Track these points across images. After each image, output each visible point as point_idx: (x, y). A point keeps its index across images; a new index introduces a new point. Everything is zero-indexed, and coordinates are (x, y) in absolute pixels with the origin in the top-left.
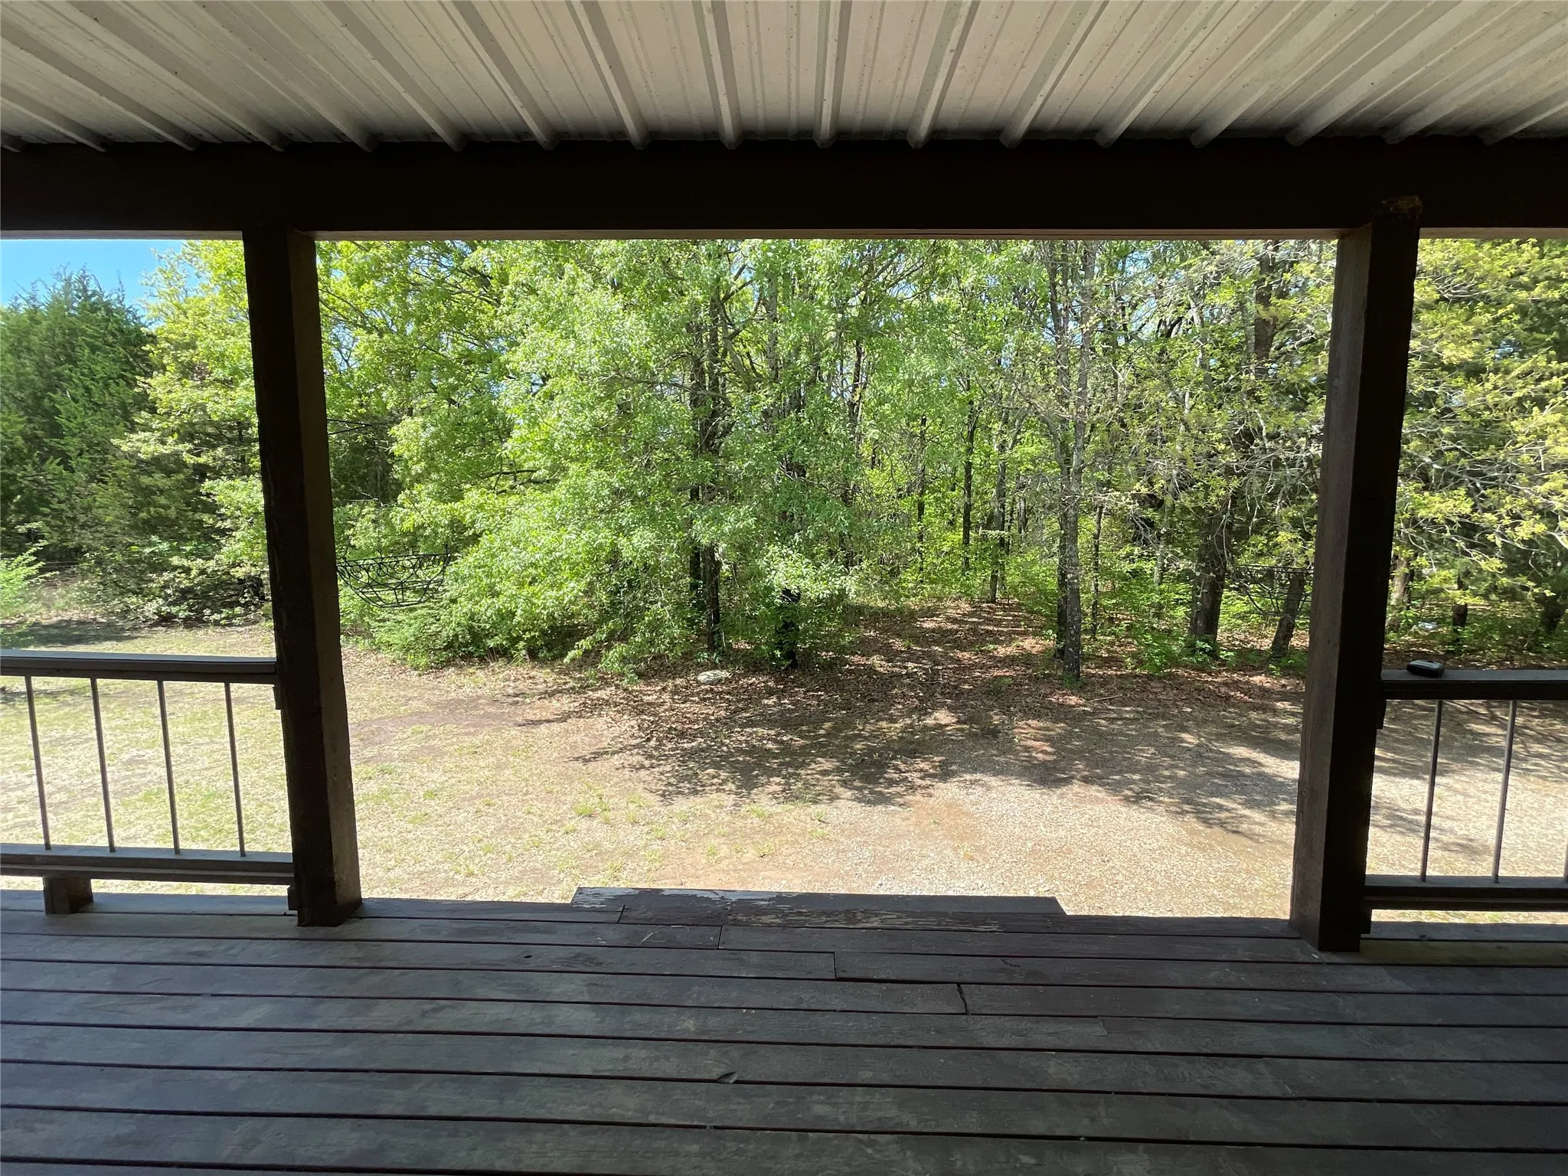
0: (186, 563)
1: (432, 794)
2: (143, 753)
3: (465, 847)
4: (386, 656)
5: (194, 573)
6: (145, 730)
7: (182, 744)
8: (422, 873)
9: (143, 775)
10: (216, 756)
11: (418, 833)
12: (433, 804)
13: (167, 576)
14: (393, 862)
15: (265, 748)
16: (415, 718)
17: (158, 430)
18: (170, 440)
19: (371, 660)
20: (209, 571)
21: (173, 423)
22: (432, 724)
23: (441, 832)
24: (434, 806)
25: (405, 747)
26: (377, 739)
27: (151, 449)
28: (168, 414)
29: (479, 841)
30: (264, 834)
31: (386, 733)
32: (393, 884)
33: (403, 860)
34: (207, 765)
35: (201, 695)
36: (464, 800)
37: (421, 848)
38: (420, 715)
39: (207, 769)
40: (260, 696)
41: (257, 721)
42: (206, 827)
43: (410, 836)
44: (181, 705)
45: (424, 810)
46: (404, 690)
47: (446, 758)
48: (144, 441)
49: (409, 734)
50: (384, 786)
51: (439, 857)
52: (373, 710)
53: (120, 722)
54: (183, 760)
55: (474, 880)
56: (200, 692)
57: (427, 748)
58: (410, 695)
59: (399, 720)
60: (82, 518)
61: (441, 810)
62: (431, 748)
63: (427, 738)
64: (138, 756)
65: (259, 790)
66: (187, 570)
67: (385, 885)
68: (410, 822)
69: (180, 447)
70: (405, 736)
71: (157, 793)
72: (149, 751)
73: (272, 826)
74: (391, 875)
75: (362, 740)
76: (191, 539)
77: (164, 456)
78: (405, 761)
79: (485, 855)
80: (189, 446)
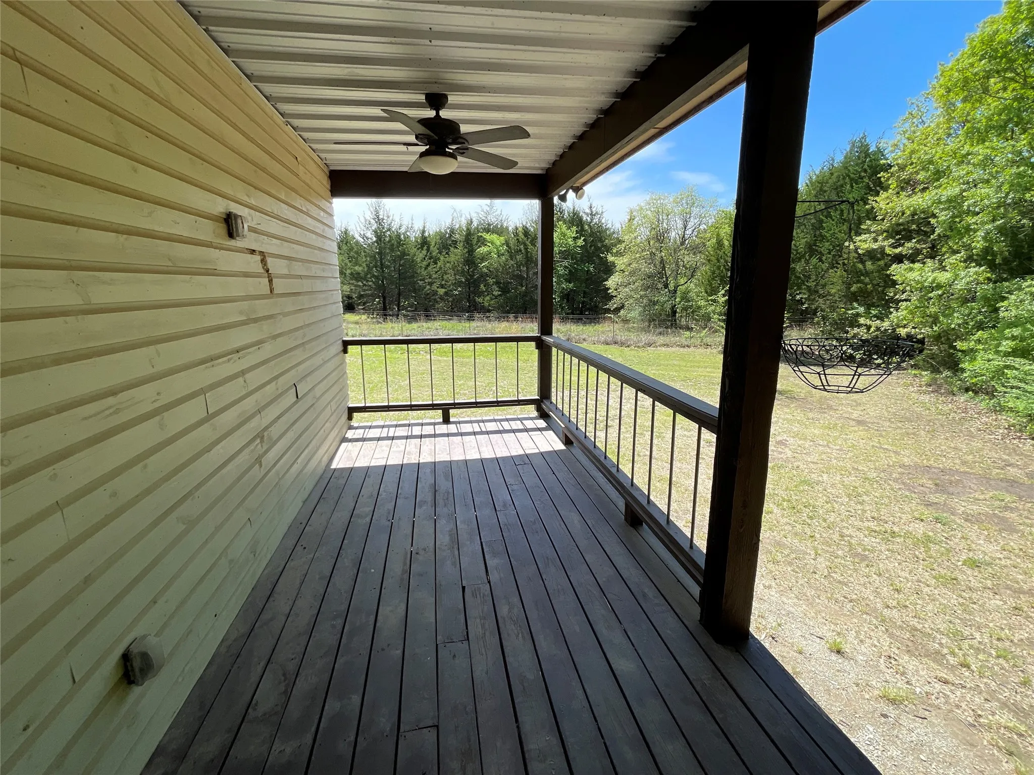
0: (868, 322)
1: (974, 564)
2: (788, 439)
3: (977, 635)
4: (1005, 419)
5: (872, 329)
6: (798, 425)
7: (811, 441)
8: (916, 630)
9: (781, 453)
10: (824, 456)
11: (936, 592)
12: (969, 572)
13: (856, 330)
14: (895, 603)
15: (856, 462)
16: (1004, 485)
17: (874, 232)
18: (880, 238)
19: (990, 419)
20: (882, 329)
21: (886, 225)
22: (1020, 498)
23: (961, 605)
24: (970, 577)
25: (975, 507)
26: (951, 490)
27: (866, 246)
28: (883, 220)
29: (998, 639)
30: (817, 524)
31: (964, 487)
32: (883, 621)
33: (906, 607)
34: (815, 461)
35: (841, 412)
36: (1008, 587)
37: (930, 607)
38: (1012, 483)
39: (813, 463)
40: (878, 423)
41: (864, 441)
42: (789, 501)
43: (926, 589)
44: (826, 415)
45: (957, 574)
46: (1009, 455)
47: (1015, 536)
48: (864, 241)
49: (987, 497)
50: (931, 534)
51: (942, 627)
52: (964, 463)
53: (790, 417)
54: (805, 452)
55: (967, 674)
56: (842, 410)
57: (999, 517)
58: (1013, 461)
59: (986, 480)
60: (821, 292)
61: (974, 583)
62: (1003, 520)
63: (1006, 508)
64: (786, 440)
65: (833, 491)
66: (869, 328)
67: (876, 618)
68: (935, 578)
69: (886, 243)
70: (982, 497)
71: (780, 467)
72: (792, 439)
73: (825, 520)
74: (886, 612)
75: (936, 485)
76: (878, 306)
77: (874, 250)
78: (966, 520)
79: (998, 657)
80: (892, 241)
